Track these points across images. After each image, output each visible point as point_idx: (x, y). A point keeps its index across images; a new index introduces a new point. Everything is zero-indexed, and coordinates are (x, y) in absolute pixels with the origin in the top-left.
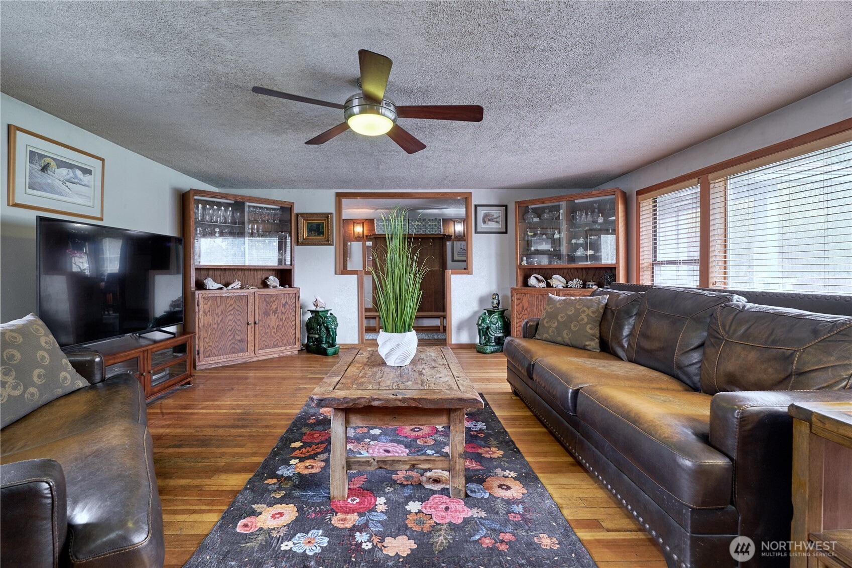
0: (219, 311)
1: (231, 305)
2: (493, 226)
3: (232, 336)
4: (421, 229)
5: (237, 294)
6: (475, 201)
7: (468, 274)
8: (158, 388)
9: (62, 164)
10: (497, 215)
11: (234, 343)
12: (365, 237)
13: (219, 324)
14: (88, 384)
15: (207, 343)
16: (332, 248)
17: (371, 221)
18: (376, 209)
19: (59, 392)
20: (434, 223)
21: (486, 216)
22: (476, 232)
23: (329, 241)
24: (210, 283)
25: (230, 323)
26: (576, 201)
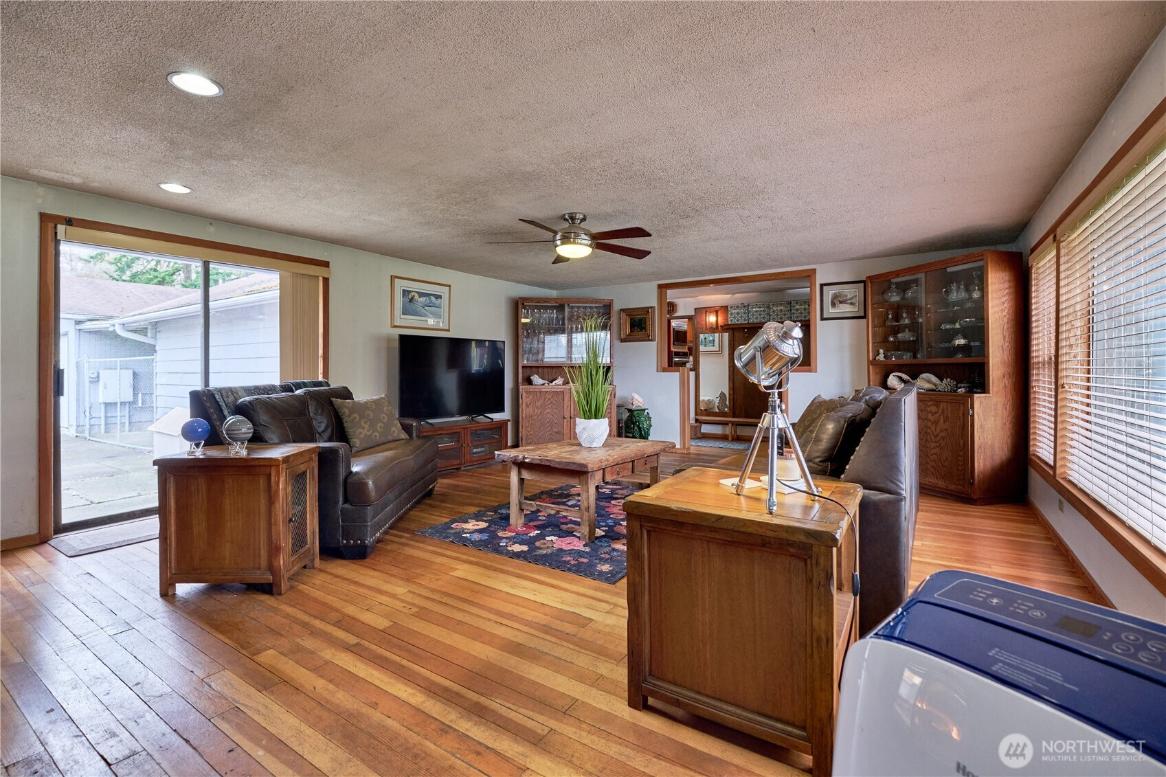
0: (538, 404)
1: (549, 400)
2: (845, 309)
3: (550, 428)
4: (785, 314)
5: (555, 390)
6: (820, 280)
7: (810, 371)
8: (477, 459)
9: (421, 295)
10: (853, 295)
11: (551, 434)
12: (719, 327)
13: (538, 416)
14: (408, 437)
15: (529, 432)
16: (654, 344)
17: (725, 308)
18: (733, 294)
19: (390, 438)
20: (803, 307)
21: (835, 297)
22: (822, 319)
23: (649, 336)
24: (536, 379)
25: (548, 415)
26: (949, 270)
